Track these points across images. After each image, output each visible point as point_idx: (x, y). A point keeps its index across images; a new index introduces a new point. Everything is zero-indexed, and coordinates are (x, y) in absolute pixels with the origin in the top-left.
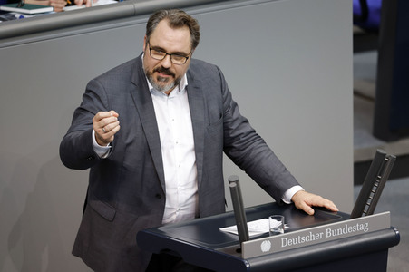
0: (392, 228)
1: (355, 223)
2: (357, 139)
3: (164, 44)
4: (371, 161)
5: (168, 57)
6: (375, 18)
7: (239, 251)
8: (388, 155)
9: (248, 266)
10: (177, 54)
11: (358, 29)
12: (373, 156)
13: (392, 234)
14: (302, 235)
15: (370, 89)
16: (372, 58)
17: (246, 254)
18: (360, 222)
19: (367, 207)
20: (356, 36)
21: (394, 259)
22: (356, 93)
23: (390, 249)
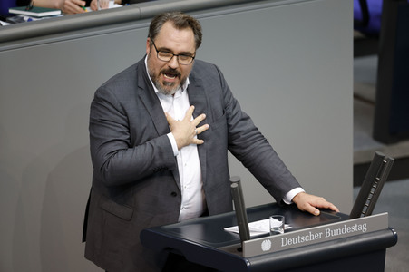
0: (390, 229)
1: (353, 224)
2: (357, 141)
3: (170, 45)
4: (370, 163)
5: (175, 58)
6: (375, 23)
7: (240, 250)
8: (386, 158)
9: (248, 264)
10: (184, 55)
11: (359, 34)
12: (371, 159)
13: (390, 234)
14: (301, 234)
15: (371, 93)
16: (372, 62)
17: (247, 253)
18: (359, 223)
19: (365, 208)
20: (356, 41)
21: (391, 259)
22: (356, 96)
23: (387, 249)
